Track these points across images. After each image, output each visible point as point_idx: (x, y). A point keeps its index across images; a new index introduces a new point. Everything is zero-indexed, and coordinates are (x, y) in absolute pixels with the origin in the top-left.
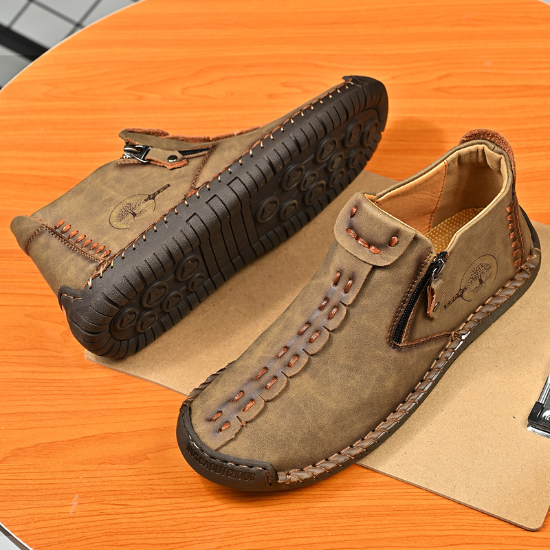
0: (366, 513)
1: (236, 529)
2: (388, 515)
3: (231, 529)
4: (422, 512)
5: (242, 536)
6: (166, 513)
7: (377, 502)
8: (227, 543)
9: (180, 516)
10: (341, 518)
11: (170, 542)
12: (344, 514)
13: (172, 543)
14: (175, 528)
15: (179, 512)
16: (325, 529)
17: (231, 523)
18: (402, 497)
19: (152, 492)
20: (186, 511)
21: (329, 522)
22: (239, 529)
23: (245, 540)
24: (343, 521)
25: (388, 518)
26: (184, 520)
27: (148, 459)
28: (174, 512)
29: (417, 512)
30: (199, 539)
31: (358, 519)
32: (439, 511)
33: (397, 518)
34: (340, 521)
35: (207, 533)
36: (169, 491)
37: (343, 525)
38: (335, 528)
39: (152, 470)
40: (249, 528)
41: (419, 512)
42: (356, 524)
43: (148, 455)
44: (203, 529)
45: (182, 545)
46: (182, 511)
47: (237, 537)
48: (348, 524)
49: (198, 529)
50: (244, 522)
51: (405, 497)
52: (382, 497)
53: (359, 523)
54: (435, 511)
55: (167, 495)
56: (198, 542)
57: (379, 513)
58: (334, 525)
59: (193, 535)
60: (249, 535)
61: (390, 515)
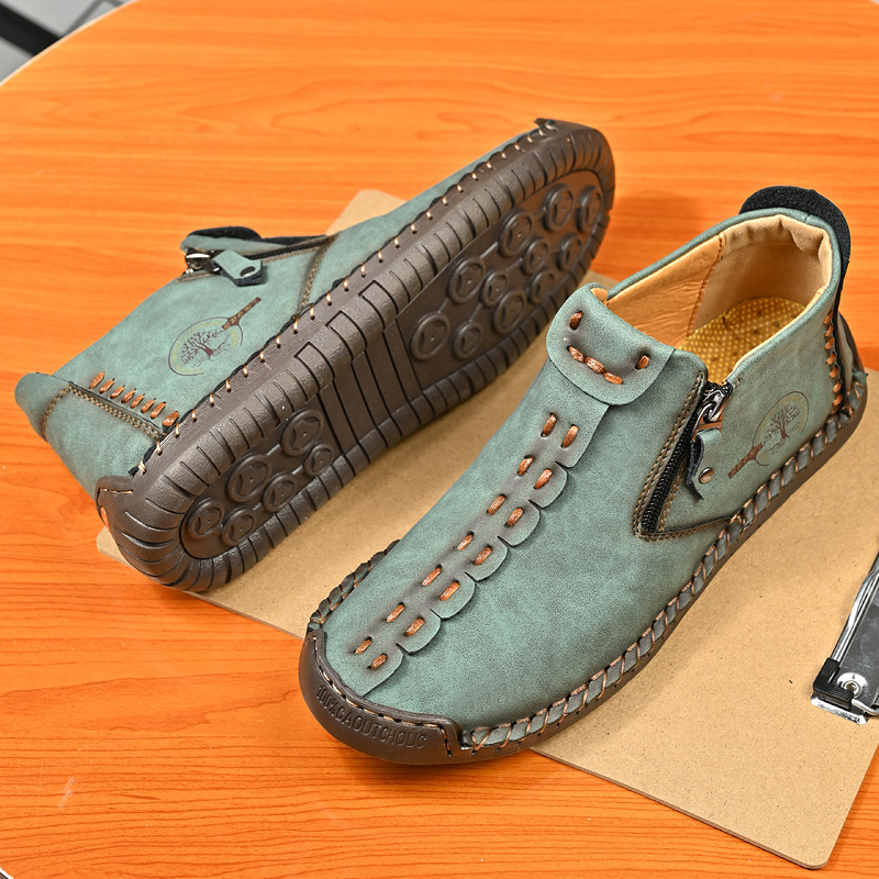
0: (543, 828)
1: (331, 844)
2: (578, 833)
3: (324, 844)
5: (340, 857)
6: (217, 813)
7: (562, 811)
8: (315, 867)
9: (240, 819)
10: (501, 833)
11: (221, 861)
12: (506, 828)
13: (224, 864)
14: (230, 838)
15: (239, 812)
16: (473, 850)
17: (324, 833)
18: (602, 805)
19: (198, 778)
20: (252, 811)
21: (482, 839)
23: (346, 863)
24: (504, 839)
25: (577, 837)
26: (246, 825)
28: (230, 812)
29: (625, 830)
30: (269, 858)
31: (529, 837)
32: (662, 830)
33: (593, 838)
34: (498, 838)
35: (284, 848)
36: (228, 777)
37: (503, 845)
38: (489, 851)
39: (208, 741)
40: (352, 843)
41: (629, 830)
42: (525, 845)
44: (277, 841)
45: (241, 866)
46: (243, 812)
47: (333, 857)
48: (511, 844)
49: (269, 842)
50: (344, 833)
51: (608, 805)
52: (570, 804)
53: (531, 844)
55: (222, 784)
56: (268, 863)
57: (565, 828)
58: (489, 845)
59: (260, 851)
60: (352, 855)
61: (582, 833)
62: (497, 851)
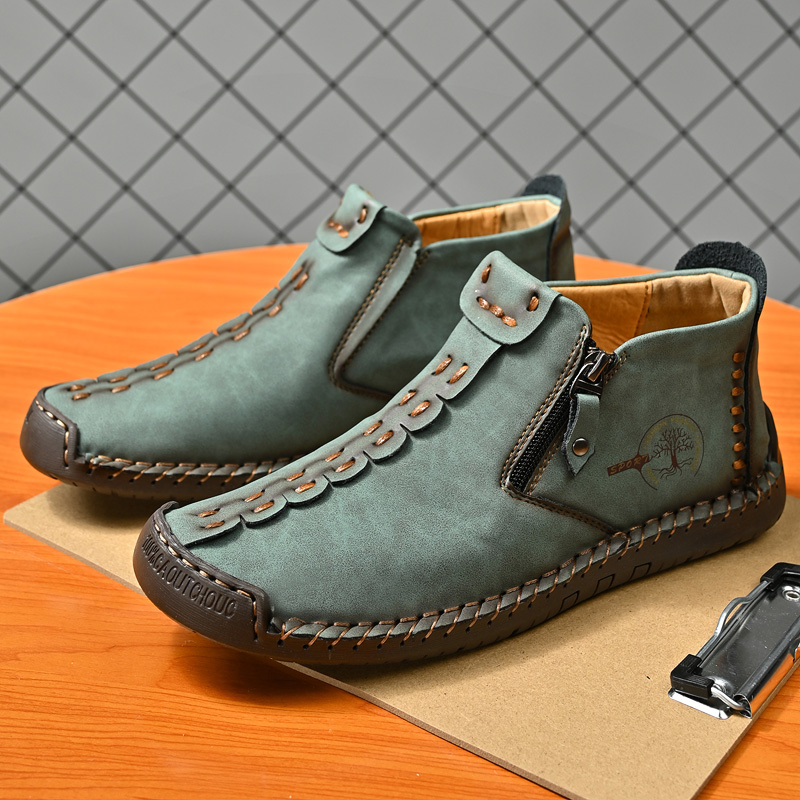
0: (366, 777)
1: (130, 767)
2: (403, 785)
3: (122, 766)
4: (467, 789)
5: (136, 778)
6: (18, 730)
7: (390, 765)
8: (106, 784)
9: (42, 737)
10: (318, 777)
11: (7, 769)
12: (326, 773)
13: (9, 771)
14: (25, 751)
15: (41, 731)
16: (283, 788)
17: (127, 758)
18: (435, 764)
19: (8, 701)
20: (57, 732)
21: (294, 779)
22: (135, 767)
23: (139, 784)
24: (320, 782)
25: (401, 789)
26: (46, 743)
27: (18, 659)
28: (32, 730)
29: (456, 788)
30: (60, 771)
31: (347, 783)
32: (498, 792)
33: (419, 791)
34: (314, 781)
35: (77, 765)
36: (38, 703)
37: (318, 787)
38: (300, 790)
39: (18, 674)
40: (152, 769)
41: (462, 788)
42: (342, 789)
43: (19, 656)
44: (73, 759)
45: (27, 775)
46: (47, 732)
47: (128, 778)
48: (327, 787)
49: (64, 759)
50: (147, 760)
51: (440, 765)
52: (400, 759)
53: (348, 789)
54: (491, 791)
55: (32, 708)
56: (55, 775)
57: (390, 780)
58: (302, 785)
59: (52, 764)
60: (149, 778)
61: (408, 786)
62: (309, 791)
